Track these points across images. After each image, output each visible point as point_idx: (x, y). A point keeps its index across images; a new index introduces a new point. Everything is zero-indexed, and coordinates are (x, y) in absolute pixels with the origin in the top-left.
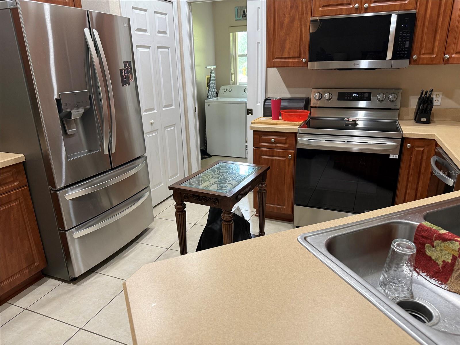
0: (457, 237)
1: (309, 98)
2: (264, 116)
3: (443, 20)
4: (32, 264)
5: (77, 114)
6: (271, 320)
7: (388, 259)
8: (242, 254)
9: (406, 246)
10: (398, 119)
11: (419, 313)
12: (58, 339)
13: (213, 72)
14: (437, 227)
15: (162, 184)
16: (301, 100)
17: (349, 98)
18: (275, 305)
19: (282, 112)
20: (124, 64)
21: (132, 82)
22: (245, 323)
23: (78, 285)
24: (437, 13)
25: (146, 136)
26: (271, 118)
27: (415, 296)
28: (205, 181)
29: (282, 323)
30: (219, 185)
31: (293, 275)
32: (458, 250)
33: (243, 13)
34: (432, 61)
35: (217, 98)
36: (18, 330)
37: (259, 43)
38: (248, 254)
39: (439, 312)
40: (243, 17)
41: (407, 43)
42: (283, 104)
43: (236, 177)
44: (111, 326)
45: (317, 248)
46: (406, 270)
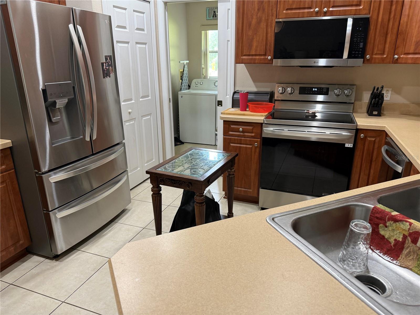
0: (407, 218)
1: (274, 92)
2: (232, 107)
3: (393, 25)
4: (17, 242)
5: (61, 103)
6: (245, 293)
7: (347, 237)
8: (217, 233)
9: (362, 226)
10: (353, 112)
11: (374, 286)
12: (42, 311)
13: (186, 66)
14: (389, 209)
15: (139, 169)
16: (266, 93)
17: (309, 92)
18: (248, 280)
19: (249, 104)
20: (105, 58)
21: (112, 75)
22: (221, 296)
23: (60, 262)
24: (388, 18)
25: (125, 124)
26: (239, 110)
27: (370, 270)
28: (179, 166)
29: (254, 296)
30: (192, 170)
31: (263, 252)
32: (408, 230)
33: (214, 14)
34: (383, 61)
35: (189, 90)
36: (4, 304)
37: (228, 41)
38: (222, 233)
39: (391, 285)
40: (213, 17)
41: (361, 44)
42: (250, 97)
43: (208, 162)
44: (92, 300)
45: (284, 228)
46: (362, 247)
